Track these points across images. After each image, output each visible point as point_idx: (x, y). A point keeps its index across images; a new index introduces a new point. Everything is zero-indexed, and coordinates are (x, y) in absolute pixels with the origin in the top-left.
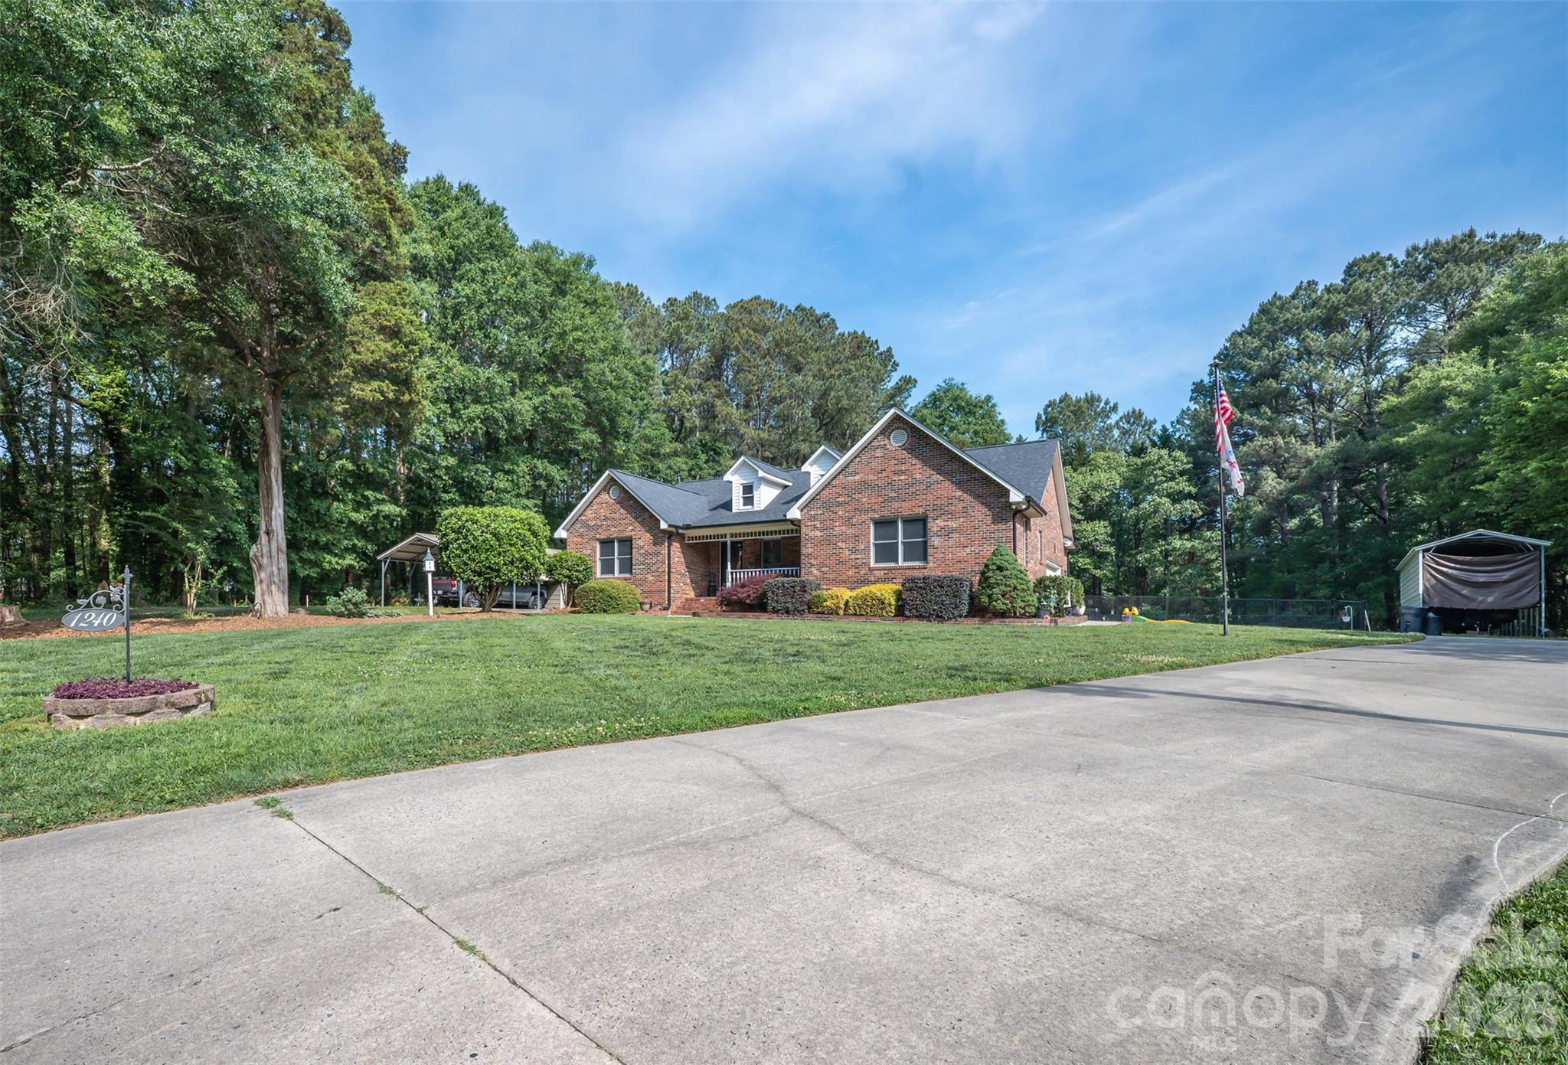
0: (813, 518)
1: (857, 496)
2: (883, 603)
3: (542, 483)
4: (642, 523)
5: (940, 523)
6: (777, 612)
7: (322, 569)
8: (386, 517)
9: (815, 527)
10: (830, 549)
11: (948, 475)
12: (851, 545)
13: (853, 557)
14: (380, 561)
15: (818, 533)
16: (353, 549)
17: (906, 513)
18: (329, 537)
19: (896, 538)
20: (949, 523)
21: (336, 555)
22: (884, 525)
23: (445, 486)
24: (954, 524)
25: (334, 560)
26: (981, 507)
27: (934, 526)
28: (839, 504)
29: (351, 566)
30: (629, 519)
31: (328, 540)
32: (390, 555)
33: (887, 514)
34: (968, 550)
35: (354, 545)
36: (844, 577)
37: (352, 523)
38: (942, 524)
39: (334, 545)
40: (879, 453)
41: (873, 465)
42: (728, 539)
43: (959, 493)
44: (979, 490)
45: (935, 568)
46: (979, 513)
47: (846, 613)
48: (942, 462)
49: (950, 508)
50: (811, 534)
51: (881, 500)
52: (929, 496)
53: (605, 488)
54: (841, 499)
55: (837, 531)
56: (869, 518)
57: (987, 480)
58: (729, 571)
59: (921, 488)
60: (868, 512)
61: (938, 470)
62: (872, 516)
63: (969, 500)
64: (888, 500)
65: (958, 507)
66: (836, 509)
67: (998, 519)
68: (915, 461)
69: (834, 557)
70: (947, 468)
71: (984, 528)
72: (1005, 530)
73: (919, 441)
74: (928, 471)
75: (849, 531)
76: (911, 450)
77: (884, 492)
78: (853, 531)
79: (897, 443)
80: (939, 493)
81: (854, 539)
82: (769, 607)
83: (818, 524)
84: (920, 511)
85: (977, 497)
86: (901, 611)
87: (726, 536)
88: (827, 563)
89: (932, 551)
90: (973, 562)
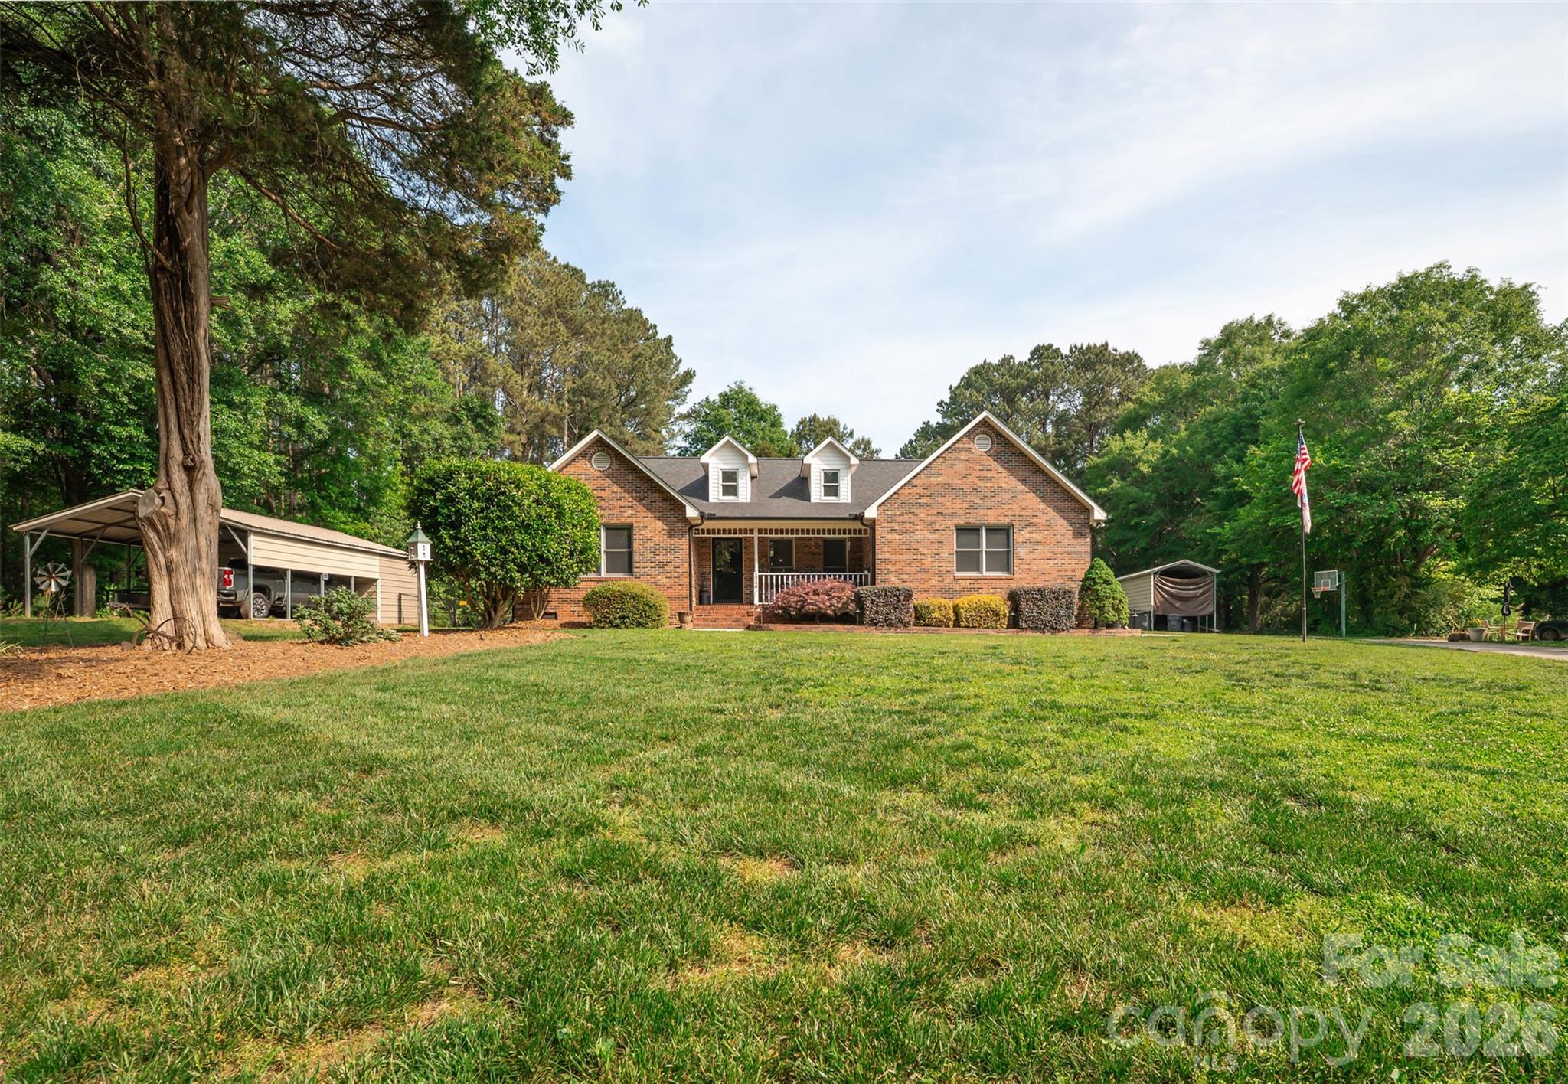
0: (891, 518)
1: (940, 499)
2: (997, 615)
4: (649, 507)
5: (1025, 534)
6: (875, 625)
9: (893, 530)
10: (909, 555)
11: (1034, 487)
12: (935, 552)
13: (936, 564)
14: (19, 533)
15: (896, 536)
17: (992, 521)
19: (979, 545)
20: (1034, 535)
22: (966, 531)
24: (1038, 536)
26: (1064, 523)
27: (1020, 536)
28: (920, 506)
30: (627, 499)
32: (53, 524)
33: (972, 521)
34: (1051, 562)
36: (926, 586)
38: (1028, 536)
40: (963, 456)
41: (953, 468)
42: (756, 535)
43: (1042, 506)
44: (1061, 504)
45: (1021, 580)
46: (1062, 527)
47: (957, 625)
48: (1027, 473)
49: (1035, 520)
50: (889, 536)
51: (965, 505)
52: (1015, 507)
53: (584, 454)
54: (922, 501)
55: (918, 535)
56: (951, 523)
57: (1069, 496)
58: (757, 573)
59: (1006, 497)
60: (951, 517)
61: (1024, 481)
62: (955, 521)
63: (1052, 513)
64: (973, 506)
65: (1042, 520)
66: (917, 511)
67: (1078, 534)
68: (1000, 469)
69: (915, 563)
70: (1032, 480)
71: (1066, 542)
72: (1085, 546)
73: (1005, 450)
74: (1013, 481)
75: (932, 536)
76: (997, 458)
77: (969, 498)
78: (936, 536)
79: (981, 447)
80: (1024, 504)
81: (937, 545)
82: (867, 620)
83: (896, 526)
84: (1005, 521)
85: (1060, 511)
86: (1014, 623)
87: (752, 531)
88: (907, 569)
89: (1017, 562)
90: (1055, 574)
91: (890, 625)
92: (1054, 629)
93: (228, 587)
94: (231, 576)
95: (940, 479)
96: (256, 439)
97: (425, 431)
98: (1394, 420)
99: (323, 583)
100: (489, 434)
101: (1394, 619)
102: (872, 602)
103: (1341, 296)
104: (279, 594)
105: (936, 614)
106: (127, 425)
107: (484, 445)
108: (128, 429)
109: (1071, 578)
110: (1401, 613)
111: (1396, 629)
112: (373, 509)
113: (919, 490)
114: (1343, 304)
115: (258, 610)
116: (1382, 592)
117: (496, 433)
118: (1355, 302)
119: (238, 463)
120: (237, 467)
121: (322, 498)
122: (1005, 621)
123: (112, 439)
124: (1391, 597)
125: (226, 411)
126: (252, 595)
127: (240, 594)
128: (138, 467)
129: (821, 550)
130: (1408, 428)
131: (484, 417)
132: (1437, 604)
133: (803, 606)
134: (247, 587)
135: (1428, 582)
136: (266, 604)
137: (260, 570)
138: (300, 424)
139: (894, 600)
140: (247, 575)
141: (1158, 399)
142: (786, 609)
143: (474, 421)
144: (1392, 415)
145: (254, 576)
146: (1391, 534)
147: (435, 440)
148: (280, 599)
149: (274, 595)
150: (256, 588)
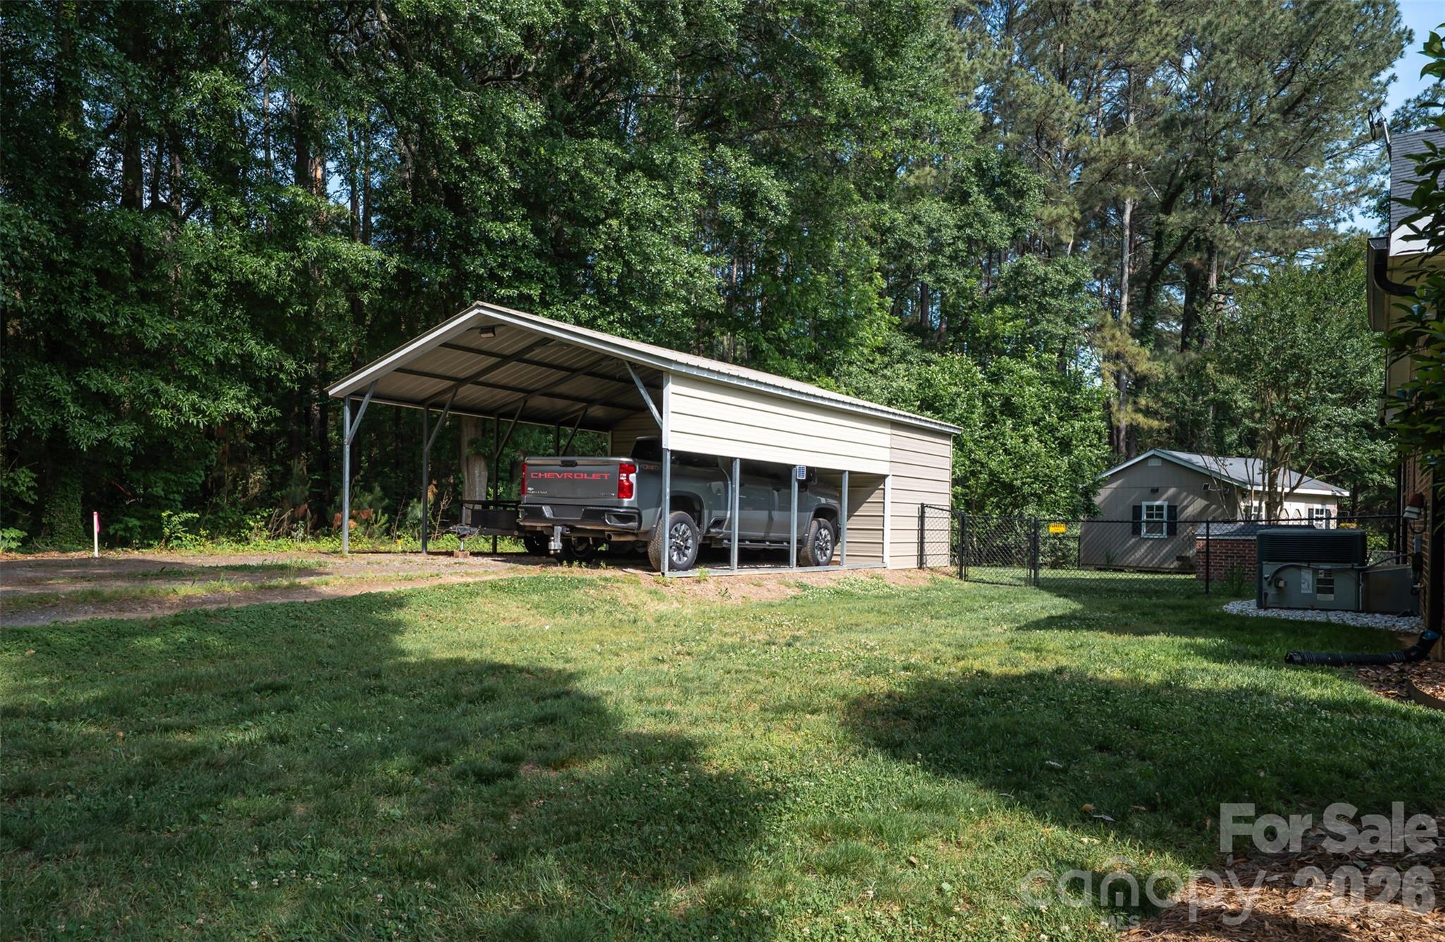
3: (733, 212)
7: (149, 424)
8: (340, 277)
14: (338, 400)
16: (244, 371)
18: (171, 327)
21: (192, 384)
23: (498, 198)
25: (187, 400)
29: (237, 417)
31: (170, 337)
32: (374, 381)
35: (247, 358)
37: (243, 291)
39: (188, 353)
93: (626, 501)
94: (633, 477)
96: (684, 230)
97: (916, 218)
99: (795, 486)
100: (1019, 212)
104: (717, 514)
106: (510, 219)
107: (1008, 231)
108: (510, 225)
112: (838, 353)
115: (679, 548)
117: (1028, 209)
119: (659, 273)
120: (656, 281)
121: (768, 340)
123: (490, 243)
125: (644, 182)
126: (668, 517)
127: (648, 514)
128: (526, 291)
131: (1006, 184)
134: (659, 503)
136: (694, 537)
137: (684, 460)
138: (748, 198)
140: (659, 473)
143: (988, 192)
145: (674, 475)
147: (930, 231)
148: (718, 523)
149: (708, 517)
150: (679, 502)
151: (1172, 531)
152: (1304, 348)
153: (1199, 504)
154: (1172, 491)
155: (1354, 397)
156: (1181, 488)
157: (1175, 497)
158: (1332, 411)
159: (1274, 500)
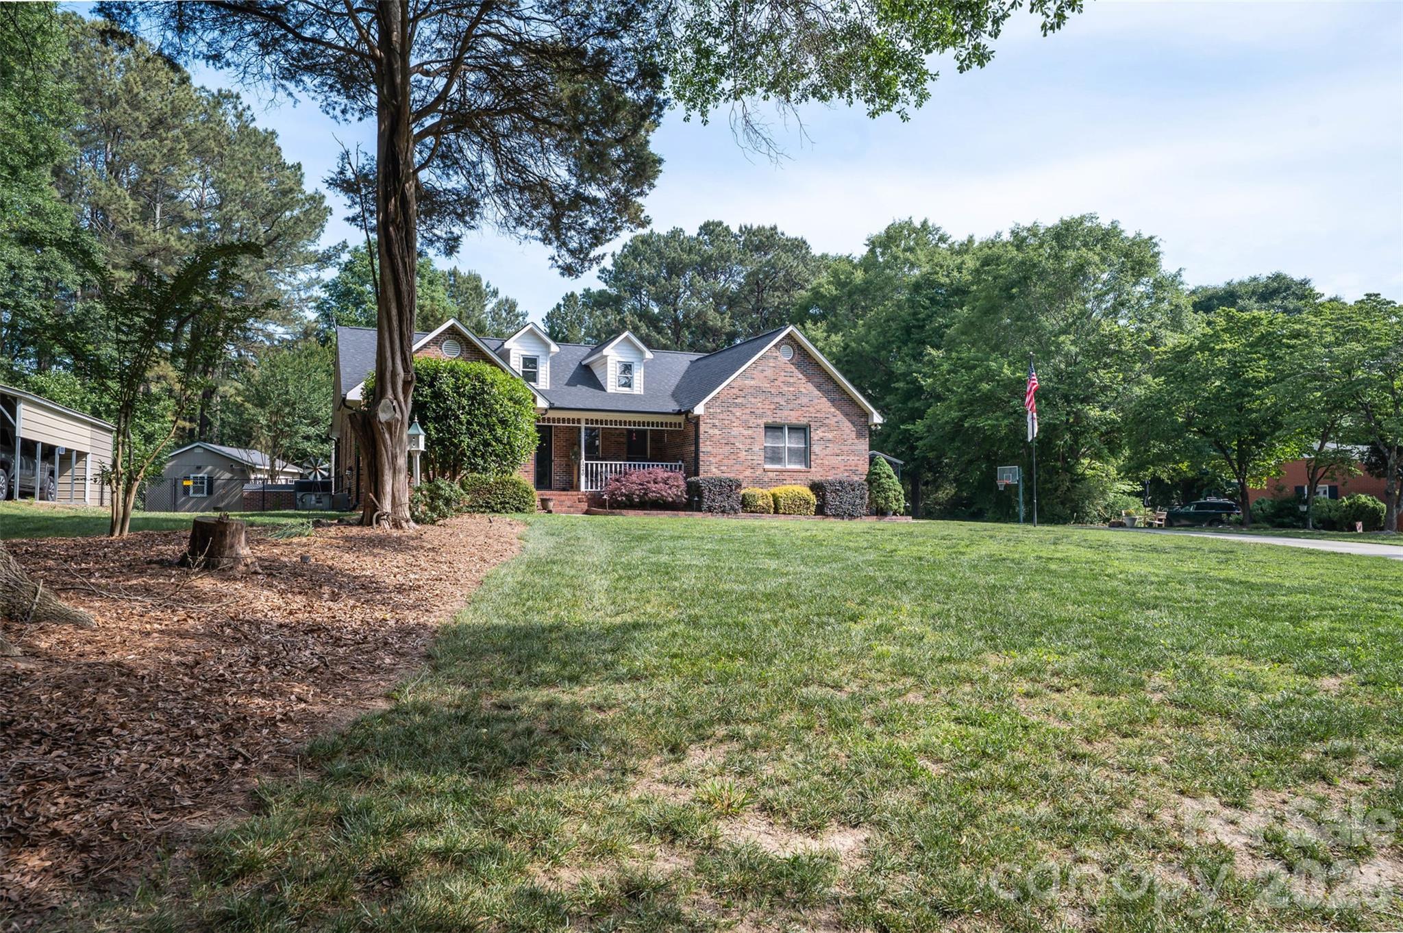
0: (712, 416)
1: (753, 400)
2: (808, 503)
5: (820, 433)
6: (711, 511)
9: (714, 426)
10: (727, 449)
11: (826, 393)
12: (748, 447)
13: (749, 457)
15: (717, 432)
17: (795, 421)
19: (782, 442)
20: (826, 434)
22: (772, 429)
24: (830, 436)
26: (849, 424)
27: (816, 435)
28: (737, 405)
33: (778, 420)
34: (840, 458)
38: (821, 435)
40: (774, 363)
41: (766, 373)
42: (583, 425)
43: (833, 410)
44: (847, 409)
45: (817, 474)
46: (848, 428)
47: (776, 512)
48: (822, 380)
49: (826, 421)
50: (711, 431)
51: (773, 407)
52: (811, 409)
53: (436, 341)
54: (739, 401)
55: (735, 432)
56: (762, 422)
57: (852, 402)
58: (583, 462)
59: (804, 400)
60: (761, 417)
61: (818, 387)
62: (764, 420)
63: (840, 417)
64: (778, 407)
65: (833, 421)
66: (734, 410)
67: (860, 435)
68: (801, 376)
69: (733, 457)
70: (825, 387)
71: (850, 442)
72: (863, 445)
73: (804, 359)
74: (810, 386)
75: (746, 432)
76: (798, 366)
77: (776, 400)
78: (750, 432)
79: (785, 357)
80: (818, 407)
81: (749, 441)
82: (705, 507)
83: (717, 422)
84: (804, 421)
85: (846, 415)
86: (820, 511)
87: (579, 421)
88: (726, 462)
89: (813, 457)
90: (842, 468)
91: (723, 512)
92: (852, 516)
95: (753, 383)
98: (1063, 342)
101: (1059, 509)
102: (710, 491)
103: (1012, 226)
105: (760, 502)
109: (855, 472)
110: (1063, 503)
111: (1060, 517)
113: (735, 391)
114: (1015, 234)
116: (1049, 486)
118: (1025, 234)
122: (813, 509)
124: (1056, 490)
129: (623, 440)
130: (1074, 349)
132: (1089, 496)
133: (646, 494)
135: (1083, 478)
136: (6, 483)
139: (727, 490)
141: (835, 293)
142: (629, 497)
144: (1062, 338)
146: (1061, 438)
148: (14, 476)
149: (11, 473)
151: (210, 492)
152: (293, 395)
153: (227, 476)
154: (209, 468)
155: (315, 422)
156: (215, 466)
157: (211, 471)
158: (305, 429)
159: (273, 474)
